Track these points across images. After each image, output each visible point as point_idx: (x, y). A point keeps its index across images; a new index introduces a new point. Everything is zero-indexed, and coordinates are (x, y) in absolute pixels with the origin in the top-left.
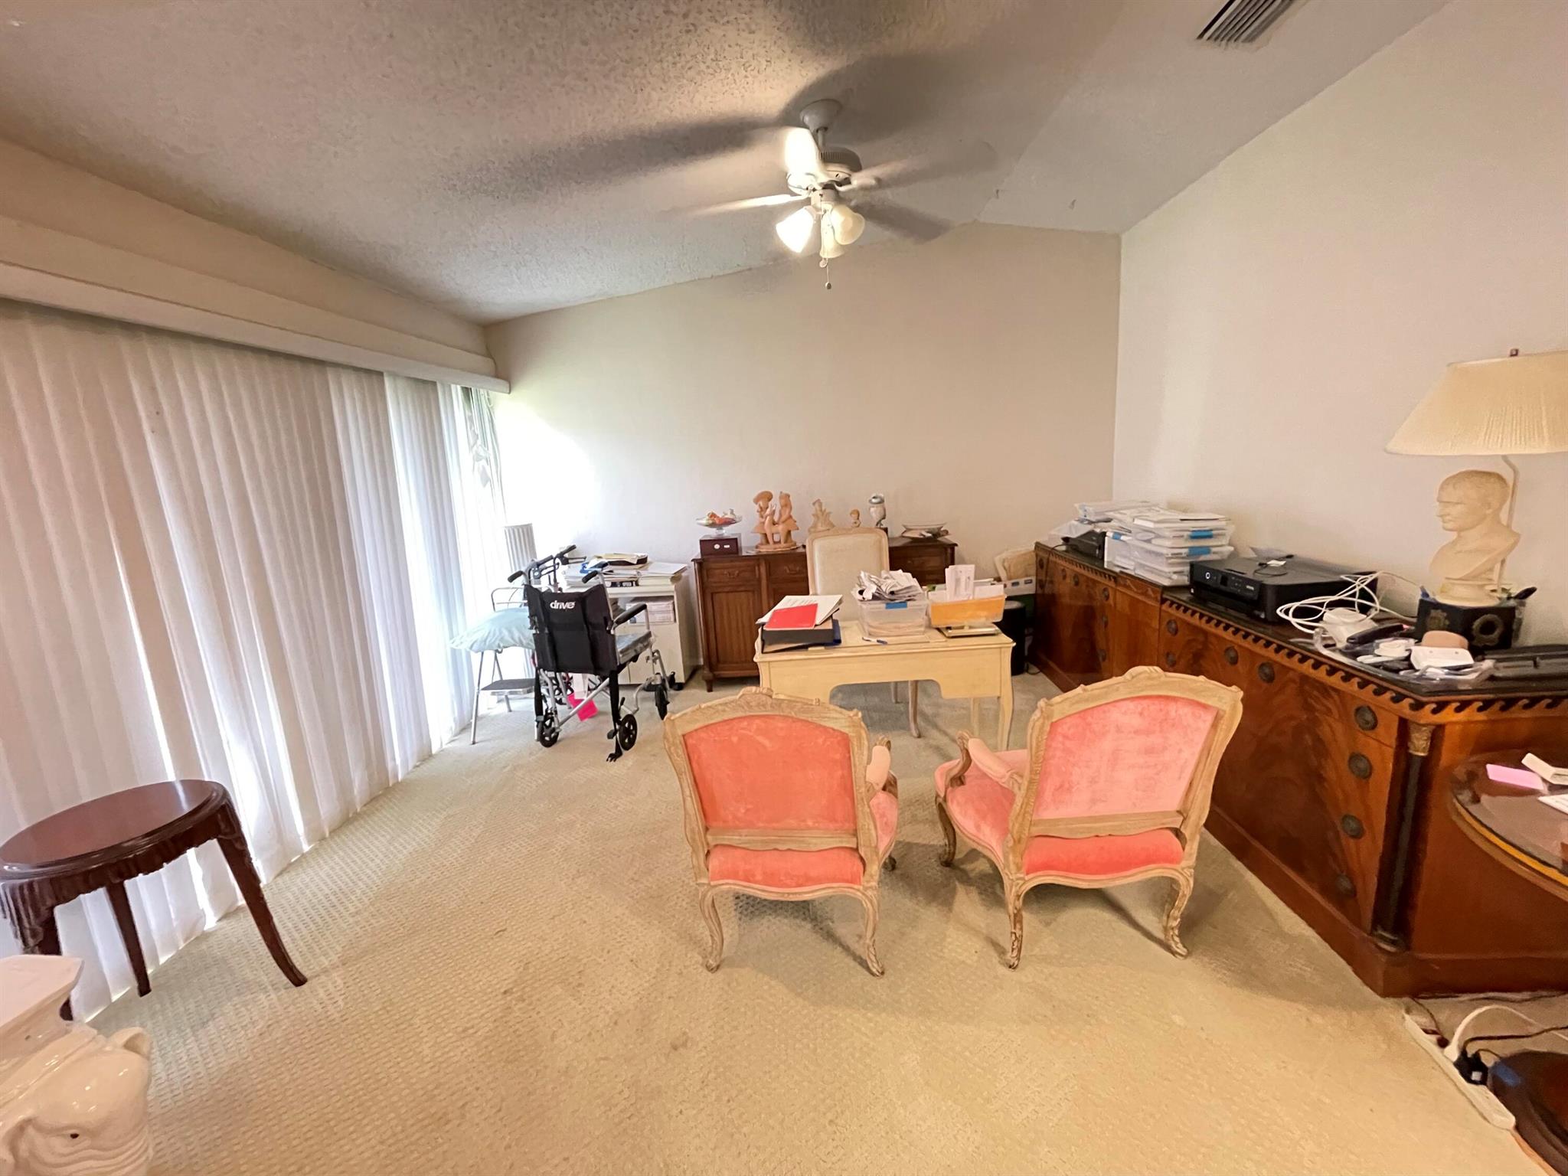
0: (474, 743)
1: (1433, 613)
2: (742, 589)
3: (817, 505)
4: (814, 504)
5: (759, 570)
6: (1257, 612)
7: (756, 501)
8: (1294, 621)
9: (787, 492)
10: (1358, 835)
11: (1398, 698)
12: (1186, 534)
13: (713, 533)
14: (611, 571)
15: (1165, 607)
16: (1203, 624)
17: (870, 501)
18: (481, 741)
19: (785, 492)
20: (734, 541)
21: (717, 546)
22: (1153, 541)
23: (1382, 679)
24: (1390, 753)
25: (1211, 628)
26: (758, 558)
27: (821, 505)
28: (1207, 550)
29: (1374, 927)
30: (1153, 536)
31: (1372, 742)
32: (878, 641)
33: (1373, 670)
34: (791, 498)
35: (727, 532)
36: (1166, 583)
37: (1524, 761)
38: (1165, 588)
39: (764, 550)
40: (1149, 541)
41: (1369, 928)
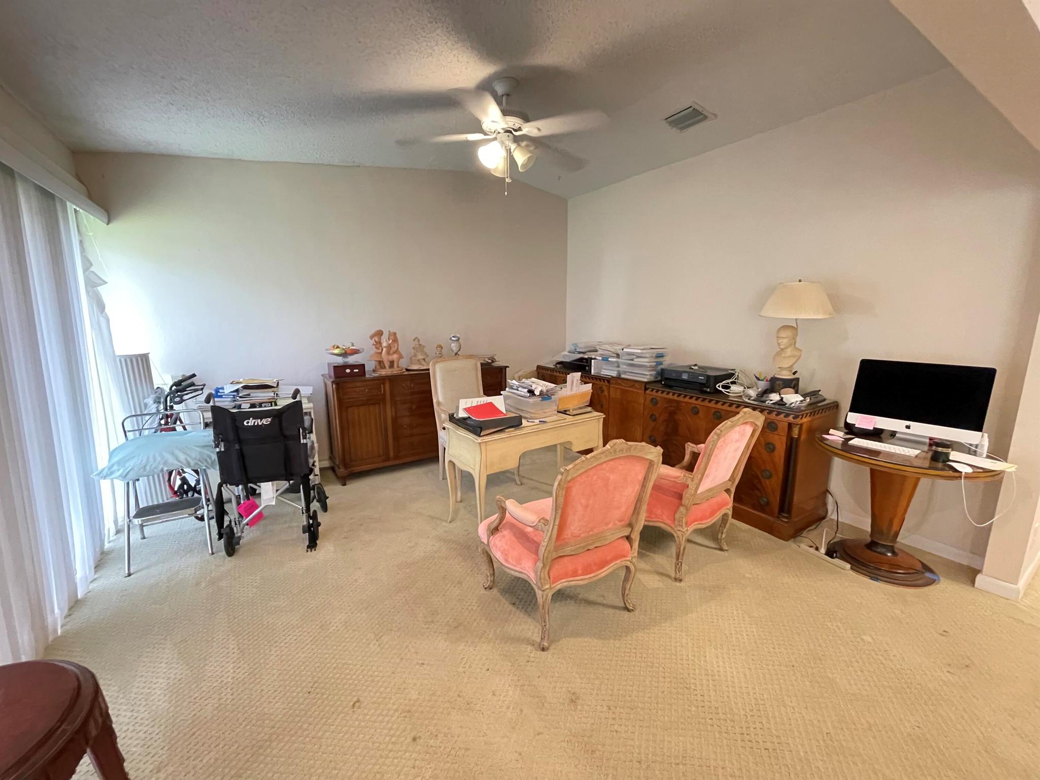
0: (129, 575)
1: (778, 382)
2: (371, 402)
3: (416, 340)
4: (414, 340)
5: (384, 387)
6: (705, 389)
7: (372, 337)
8: (723, 390)
9: (394, 331)
10: (770, 477)
11: (787, 415)
12: (654, 355)
13: (340, 361)
14: (249, 395)
15: (648, 392)
16: (675, 397)
17: (451, 339)
18: (137, 572)
19: (392, 331)
20: (362, 367)
21: (348, 371)
22: (635, 360)
23: (778, 409)
24: (784, 439)
25: (681, 399)
26: (382, 379)
27: (419, 341)
28: (661, 363)
29: (779, 513)
30: (635, 357)
31: (776, 436)
32: (540, 421)
33: (773, 406)
34: (397, 335)
35: (352, 360)
36: (645, 380)
37: (830, 432)
38: (646, 383)
39: (383, 372)
40: (632, 360)
41: (777, 515)
